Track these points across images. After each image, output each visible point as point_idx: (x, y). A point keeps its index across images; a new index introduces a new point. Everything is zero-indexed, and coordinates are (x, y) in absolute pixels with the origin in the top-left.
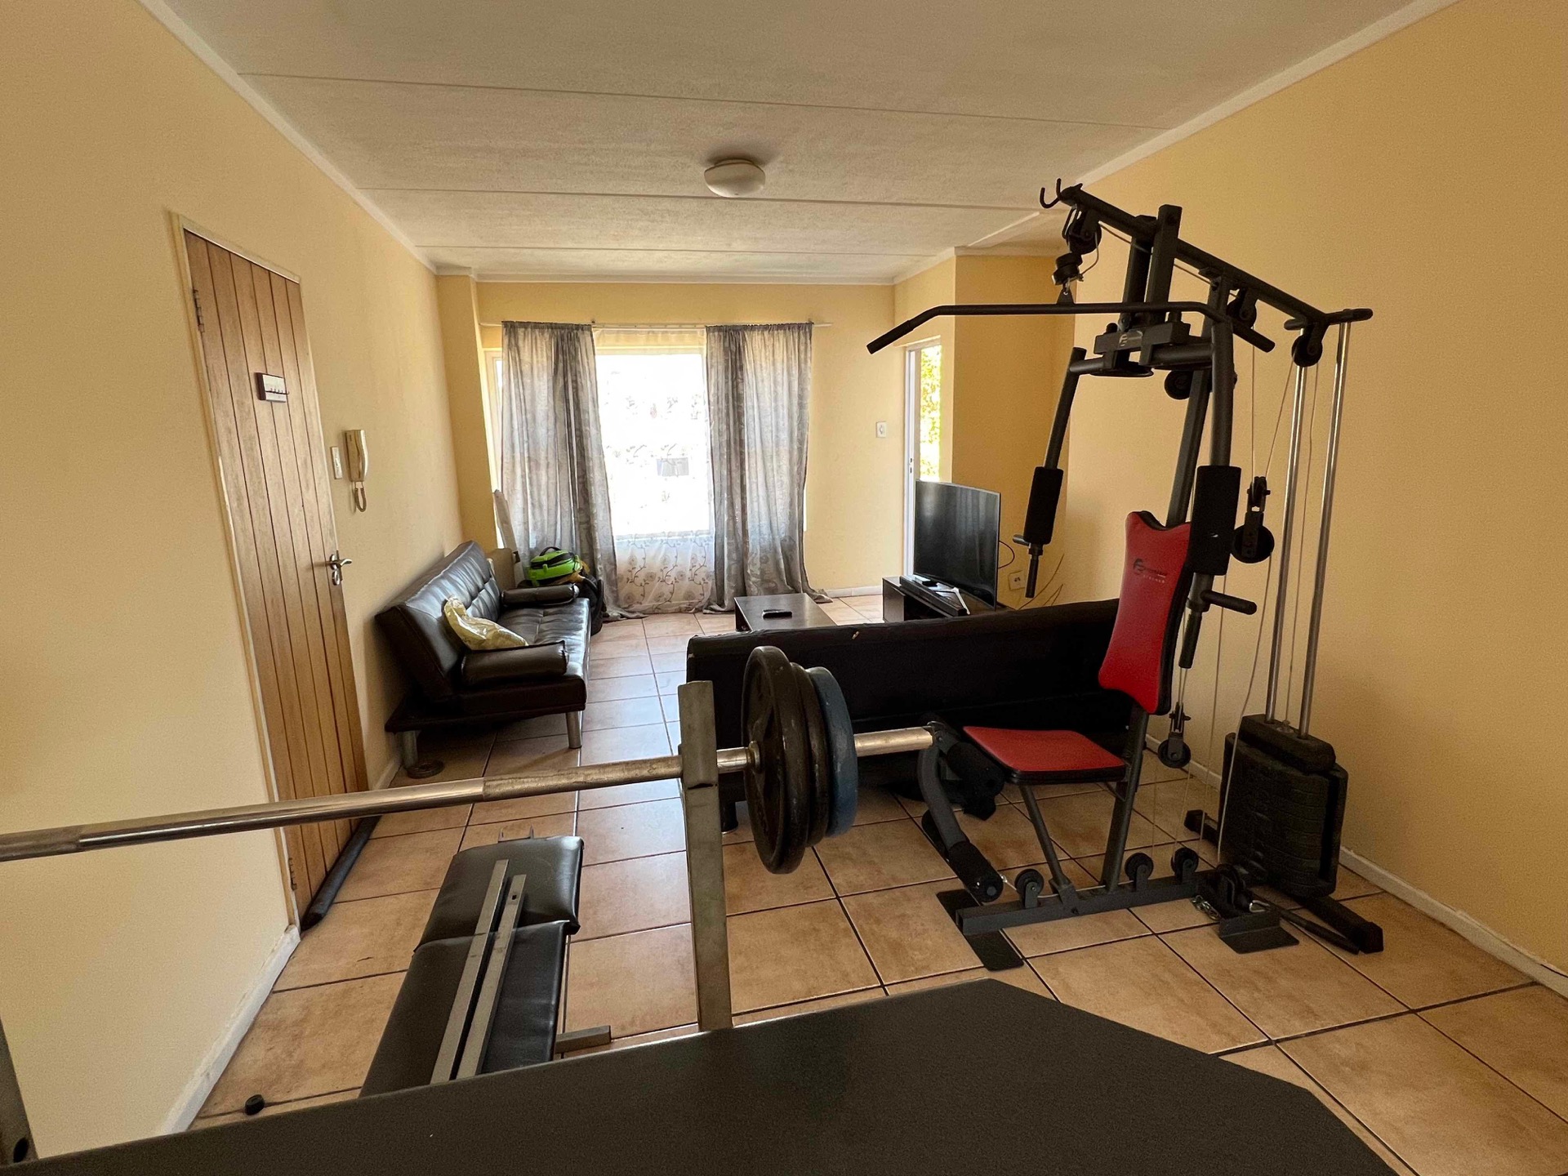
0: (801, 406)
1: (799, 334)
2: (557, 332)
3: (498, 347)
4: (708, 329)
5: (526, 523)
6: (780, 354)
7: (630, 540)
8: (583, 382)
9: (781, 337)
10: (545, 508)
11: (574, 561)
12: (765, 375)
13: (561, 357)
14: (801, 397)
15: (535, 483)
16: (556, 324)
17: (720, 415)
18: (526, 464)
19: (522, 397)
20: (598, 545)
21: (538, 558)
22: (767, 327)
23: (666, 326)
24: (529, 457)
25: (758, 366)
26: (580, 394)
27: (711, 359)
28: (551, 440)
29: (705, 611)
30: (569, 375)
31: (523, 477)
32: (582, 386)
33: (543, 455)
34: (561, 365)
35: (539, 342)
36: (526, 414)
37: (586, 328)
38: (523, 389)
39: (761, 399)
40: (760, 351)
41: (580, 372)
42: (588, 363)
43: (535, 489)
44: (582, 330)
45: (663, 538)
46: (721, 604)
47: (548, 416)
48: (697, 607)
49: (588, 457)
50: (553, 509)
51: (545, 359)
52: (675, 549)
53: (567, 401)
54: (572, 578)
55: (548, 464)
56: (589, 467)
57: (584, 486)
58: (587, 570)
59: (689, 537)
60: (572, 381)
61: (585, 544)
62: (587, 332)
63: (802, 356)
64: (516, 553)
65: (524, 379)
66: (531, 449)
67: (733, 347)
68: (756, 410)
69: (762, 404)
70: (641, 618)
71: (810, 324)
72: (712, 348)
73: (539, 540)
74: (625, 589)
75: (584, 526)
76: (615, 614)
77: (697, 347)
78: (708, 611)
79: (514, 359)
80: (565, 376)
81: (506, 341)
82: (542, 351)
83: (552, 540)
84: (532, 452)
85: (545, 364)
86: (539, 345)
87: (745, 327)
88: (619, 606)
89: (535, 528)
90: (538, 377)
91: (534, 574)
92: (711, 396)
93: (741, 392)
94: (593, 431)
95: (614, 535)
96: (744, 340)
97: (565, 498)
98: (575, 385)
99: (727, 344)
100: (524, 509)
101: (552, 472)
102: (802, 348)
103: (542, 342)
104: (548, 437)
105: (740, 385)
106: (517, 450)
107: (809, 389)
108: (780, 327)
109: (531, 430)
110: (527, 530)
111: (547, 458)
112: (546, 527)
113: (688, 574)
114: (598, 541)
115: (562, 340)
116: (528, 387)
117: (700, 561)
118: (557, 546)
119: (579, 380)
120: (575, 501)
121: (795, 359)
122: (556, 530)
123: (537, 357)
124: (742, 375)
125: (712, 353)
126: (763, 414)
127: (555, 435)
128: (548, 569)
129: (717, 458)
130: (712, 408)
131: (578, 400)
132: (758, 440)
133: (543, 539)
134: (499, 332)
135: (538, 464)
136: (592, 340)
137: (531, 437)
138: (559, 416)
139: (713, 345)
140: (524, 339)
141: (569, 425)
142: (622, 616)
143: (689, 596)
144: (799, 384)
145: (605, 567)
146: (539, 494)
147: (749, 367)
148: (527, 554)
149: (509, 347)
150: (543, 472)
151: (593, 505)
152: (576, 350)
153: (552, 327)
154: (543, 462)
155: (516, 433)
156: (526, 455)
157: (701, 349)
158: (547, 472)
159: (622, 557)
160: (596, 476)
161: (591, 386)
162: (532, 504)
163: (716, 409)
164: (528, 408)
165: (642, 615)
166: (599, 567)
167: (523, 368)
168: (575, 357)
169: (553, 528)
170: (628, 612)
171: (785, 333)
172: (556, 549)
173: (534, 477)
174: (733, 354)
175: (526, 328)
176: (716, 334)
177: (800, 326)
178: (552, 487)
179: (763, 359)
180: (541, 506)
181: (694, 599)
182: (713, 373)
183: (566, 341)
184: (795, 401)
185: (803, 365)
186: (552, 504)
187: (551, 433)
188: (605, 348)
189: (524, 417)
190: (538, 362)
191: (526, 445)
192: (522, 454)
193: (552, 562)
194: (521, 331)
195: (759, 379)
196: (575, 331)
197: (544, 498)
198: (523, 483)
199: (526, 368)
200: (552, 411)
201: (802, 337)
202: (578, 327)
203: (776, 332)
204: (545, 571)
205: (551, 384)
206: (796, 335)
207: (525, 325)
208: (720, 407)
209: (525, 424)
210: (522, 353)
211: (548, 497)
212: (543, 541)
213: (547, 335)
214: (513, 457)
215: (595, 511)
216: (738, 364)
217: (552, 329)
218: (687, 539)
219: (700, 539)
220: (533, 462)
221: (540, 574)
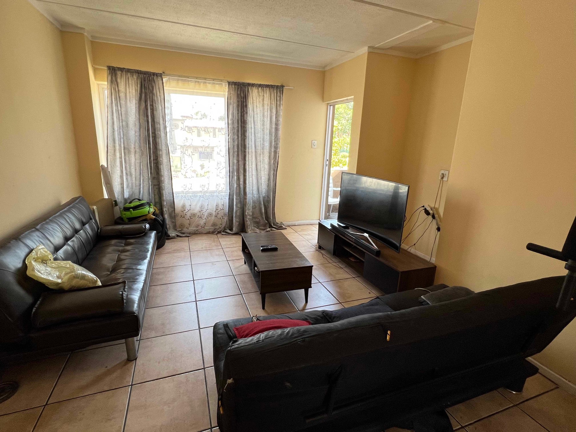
0: (277, 129)
1: (277, 91)
2: (142, 76)
3: (105, 81)
4: (229, 83)
5: (122, 184)
6: (267, 101)
7: (183, 195)
8: (157, 106)
9: (268, 91)
10: (134, 176)
11: (150, 207)
12: (258, 111)
13: (143, 90)
14: (277, 124)
15: (128, 162)
16: (140, 71)
17: (234, 131)
18: (123, 151)
19: (120, 112)
20: (165, 197)
21: (128, 205)
22: (260, 86)
23: (205, 79)
24: (124, 147)
25: (255, 106)
26: (155, 112)
27: (230, 100)
28: (137, 138)
29: (223, 233)
30: (149, 102)
31: (121, 158)
32: (156, 108)
33: (133, 146)
34: (143, 95)
35: (130, 80)
36: (122, 122)
37: (160, 75)
38: (121, 107)
39: (256, 123)
40: (256, 98)
41: (155, 100)
42: (160, 95)
43: (128, 165)
44: (157, 76)
45: (201, 194)
46: (231, 229)
47: (135, 124)
48: (218, 231)
49: (159, 149)
50: (138, 177)
51: (134, 91)
52: (207, 200)
53: (147, 116)
54: (148, 217)
55: (135, 152)
56: (160, 155)
57: (157, 165)
58: (157, 212)
59: (215, 194)
60: (150, 105)
61: (157, 197)
62: (159, 78)
63: (278, 103)
64: (115, 201)
65: (121, 102)
66: (125, 142)
67: (242, 95)
68: (253, 130)
69: (256, 127)
70: (188, 237)
71: (283, 86)
72: (230, 94)
73: (131, 193)
74: (179, 221)
75: (157, 187)
76: (173, 235)
77: (223, 93)
78: (224, 233)
79: (115, 89)
80: (146, 101)
81: (110, 78)
82: (132, 86)
83: (137, 193)
84: (126, 144)
85: (134, 94)
86: (130, 82)
87: (249, 85)
88: (176, 230)
89: (128, 187)
90: (130, 101)
91: (125, 214)
92: (229, 120)
93: (246, 119)
94: (163, 135)
95: (174, 191)
96: (248, 91)
97: (146, 171)
98: (152, 107)
99: (239, 92)
100: (121, 176)
101: (138, 156)
102: (278, 98)
103: (132, 80)
104: (136, 136)
105: (245, 115)
106: (117, 142)
107: (281, 120)
108: (267, 86)
109: (125, 131)
110: (123, 188)
111: (135, 148)
112: (134, 186)
113: (214, 213)
114: (164, 196)
115: (145, 81)
116: (123, 106)
117: (221, 207)
118: (141, 199)
119: (154, 104)
120: (151, 173)
121: (274, 104)
122: (140, 189)
123: (129, 90)
124: (246, 110)
125: (230, 97)
126: (256, 131)
127: (140, 135)
128: (133, 212)
129: (231, 154)
130: (230, 126)
131: (154, 116)
132: (253, 146)
133: (133, 193)
134: (105, 73)
135: (129, 152)
136: (163, 83)
137: (125, 136)
138: (142, 124)
139: (232, 92)
140: (121, 78)
141: (148, 130)
142: (178, 236)
143: (214, 225)
144: (276, 118)
145: (168, 209)
146: (130, 168)
147: (250, 106)
148: (123, 201)
149: (112, 82)
150: (133, 156)
151: (162, 176)
152: (153, 87)
153: (139, 72)
154: (132, 150)
155: (116, 133)
156: (122, 146)
157: (224, 95)
158: (135, 156)
159: (178, 203)
160: (164, 159)
161: (162, 109)
162: (126, 174)
163: (232, 127)
164: (123, 118)
165: (188, 235)
166: (164, 209)
167: (120, 95)
168: (152, 92)
169: (138, 188)
170: (181, 233)
171: (270, 90)
172: (140, 200)
173: (127, 158)
174: (242, 98)
175: (122, 71)
176: (233, 86)
177: (277, 87)
178: (138, 165)
179: (258, 103)
180: (131, 175)
181: (217, 226)
182: (231, 107)
183: (147, 81)
184: (274, 126)
185: (278, 108)
186: (138, 174)
187: (137, 134)
188: (170, 89)
189: (121, 124)
190: (129, 92)
191: (122, 140)
192: (120, 146)
193: (135, 208)
194: (119, 73)
195: (255, 113)
196: (152, 76)
197: (133, 171)
198: (120, 161)
199: (122, 95)
200: (138, 121)
201: (278, 93)
202: (154, 74)
203: (265, 89)
204: (131, 213)
205: (137, 106)
206: (275, 91)
207: (122, 70)
208: (234, 126)
209: (121, 128)
210: (120, 87)
211: (135, 170)
212: (132, 194)
213: (135, 77)
214: (114, 146)
215: (163, 179)
216: (244, 104)
217: (138, 73)
218: (214, 195)
219: (221, 195)
220: (127, 150)
221: (128, 214)
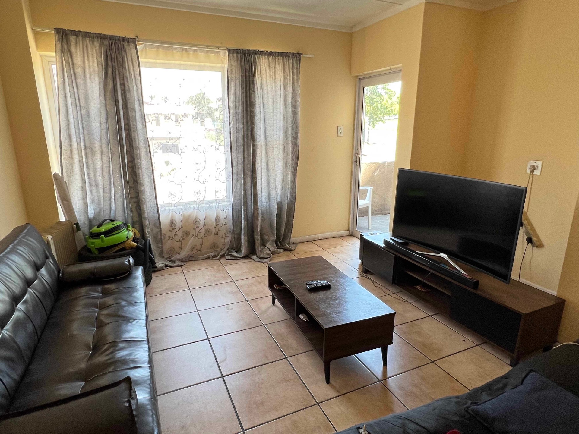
0: (295, 113)
1: (293, 60)
2: (106, 42)
3: (52, 51)
4: (230, 51)
5: (85, 198)
6: (280, 74)
7: (171, 208)
8: (130, 86)
9: (281, 62)
10: (101, 186)
11: (128, 230)
12: (269, 89)
13: (110, 63)
14: (294, 107)
15: (91, 167)
16: (104, 35)
17: (237, 117)
18: (83, 151)
19: (76, 96)
20: (146, 214)
21: (95, 229)
22: (271, 54)
23: (196, 46)
24: (85, 146)
25: (264, 82)
26: (128, 94)
27: (231, 74)
28: (103, 132)
29: (227, 257)
30: (118, 80)
31: (81, 161)
32: (129, 88)
33: (97, 144)
34: (110, 70)
35: (89, 49)
36: (80, 110)
37: (133, 41)
38: (78, 89)
39: (266, 106)
40: (266, 71)
41: (127, 77)
42: (134, 70)
43: (91, 172)
44: (128, 42)
45: (195, 206)
46: (238, 251)
47: (100, 112)
48: (221, 254)
49: (136, 147)
50: (108, 187)
51: (96, 65)
52: (204, 213)
53: (117, 101)
54: (127, 245)
55: (102, 153)
56: (137, 155)
57: (133, 169)
58: (138, 235)
59: (214, 205)
60: (121, 84)
61: (135, 213)
62: (132, 45)
63: (295, 77)
64: (77, 224)
65: (78, 80)
66: (86, 138)
67: (248, 68)
68: (262, 115)
69: (266, 110)
70: (181, 266)
71: (300, 55)
72: (231, 65)
73: (98, 210)
74: (168, 245)
75: (135, 200)
76: (161, 265)
77: (220, 65)
78: (230, 258)
79: (67, 62)
80: (114, 80)
81: (59, 46)
82: (93, 57)
83: (107, 211)
84: (87, 142)
85: (96, 69)
86: (90, 52)
87: (256, 52)
88: (163, 257)
89: (93, 201)
90: (90, 79)
91: (93, 243)
92: (230, 102)
93: (253, 101)
94: (139, 126)
95: (158, 204)
96: (255, 62)
97: (118, 178)
98: (123, 87)
99: (243, 64)
100: (82, 188)
101: (105, 158)
102: (295, 71)
103: (92, 49)
104: (102, 129)
105: (252, 95)
106: (74, 139)
107: (299, 101)
108: (280, 54)
109: (85, 123)
110: (86, 204)
111: (101, 147)
112: (102, 201)
113: (213, 230)
114: (146, 212)
115: (111, 49)
116: (81, 87)
117: (223, 221)
118: (112, 218)
119: (126, 83)
120: (125, 181)
121: (290, 79)
122: (110, 204)
123: (89, 62)
124: (254, 88)
125: (231, 70)
126: (267, 117)
127: (107, 128)
128: (105, 239)
129: (234, 149)
130: (231, 111)
131: (126, 101)
132: (263, 136)
133: (100, 210)
134: (52, 39)
135: (93, 152)
136: (137, 52)
137: (86, 129)
138: (109, 112)
139: (233, 64)
140: (76, 46)
141: (119, 121)
142: (166, 266)
143: (214, 246)
144: (292, 98)
145: (152, 230)
146: (95, 176)
147: (258, 82)
148: (87, 223)
149: (62, 51)
150: (98, 157)
151: (141, 184)
152: (123, 58)
153: (102, 37)
154: (97, 150)
155: (72, 126)
156: (82, 144)
157: (223, 68)
158: (102, 158)
159: (165, 219)
160: (143, 161)
161: (137, 90)
162: (90, 183)
163: (235, 112)
164: (82, 105)
165: (180, 263)
166: (147, 231)
167: (76, 70)
168: (122, 65)
169: (108, 202)
170: (170, 261)
171: (283, 59)
172: (112, 221)
173: (90, 162)
174: (247, 72)
175: (77, 36)
176: (235, 55)
177: (293, 55)
178: (106, 171)
179: (268, 78)
180: (97, 185)
181: (218, 248)
182: (232, 85)
183: (114, 50)
184: (290, 109)
185: (295, 84)
186: (107, 183)
187: (104, 126)
188: (147, 60)
189: (79, 112)
190: (89, 66)
191: (81, 136)
192: (79, 144)
193: (108, 233)
194: (72, 38)
195: (265, 91)
196: (122, 43)
197: (100, 179)
198: (80, 166)
199: (79, 71)
200: (104, 108)
201: (295, 64)
202: (124, 39)
203: (277, 57)
204: (103, 241)
205: (102, 86)
206: (291, 61)
207: (76, 33)
208: (237, 111)
209: (80, 118)
210: (74, 59)
211: (103, 177)
212: (99, 212)
213: (97, 44)
214: (71, 145)
215: (143, 188)
216: (251, 79)
217: (101, 39)
218: (212, 206)
219: (223, 206)
220: (89, 149)
221: (97, 243)
